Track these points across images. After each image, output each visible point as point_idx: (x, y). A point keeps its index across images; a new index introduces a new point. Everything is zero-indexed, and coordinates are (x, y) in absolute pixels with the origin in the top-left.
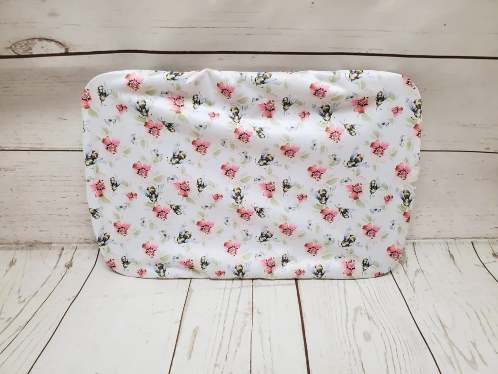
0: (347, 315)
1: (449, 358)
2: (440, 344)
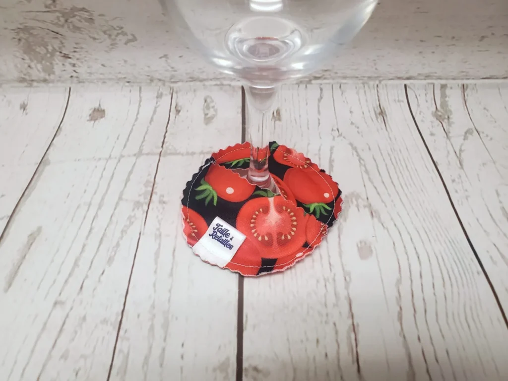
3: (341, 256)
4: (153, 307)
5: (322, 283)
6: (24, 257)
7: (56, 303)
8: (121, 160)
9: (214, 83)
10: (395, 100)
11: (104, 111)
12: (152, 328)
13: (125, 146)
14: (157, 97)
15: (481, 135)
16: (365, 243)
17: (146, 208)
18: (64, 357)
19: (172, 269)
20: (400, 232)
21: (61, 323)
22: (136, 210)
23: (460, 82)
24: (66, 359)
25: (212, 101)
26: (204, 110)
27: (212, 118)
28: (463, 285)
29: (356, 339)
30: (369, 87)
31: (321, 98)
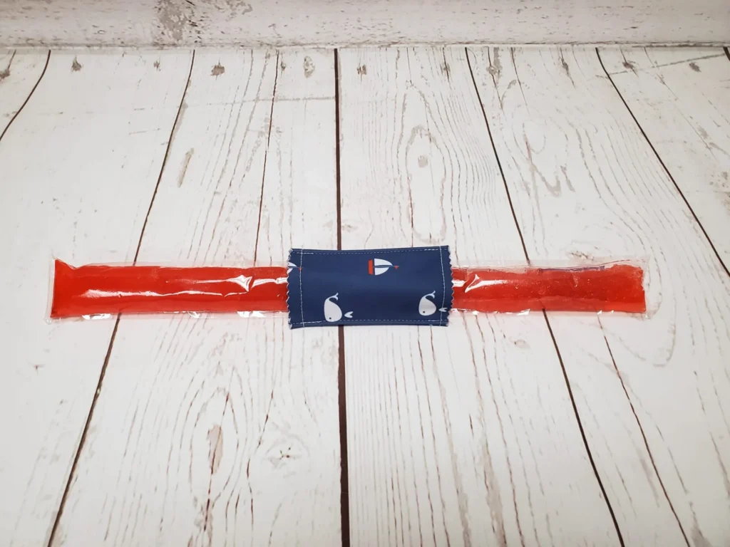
0: (402, 135)
1: (526, 185)
2: (519, 169)
3: (406, 165)
4: (281, 193)
5: (392, 181)
6: (186, 167)
7: (215, 193)
8: (243, 104)
9: (312, 47)
10: (457, 59)
11: (223, 68)
12: (282, 205)
13: (245, 94)
14: (266, 58)
15: (522, 84)
16: (424, 157)
18: (227, 220)
19: (291, 173)
20: (448, 151)
21: (221, 203)
22: (260, 137)
23: (510, 46)
24: (229, 222)
25: (311, 60)
26: (304, 67)
27: (311, 72)
28: (486, 181)
29: (412, 211)
30: (436, 49)
31: (399, 57)
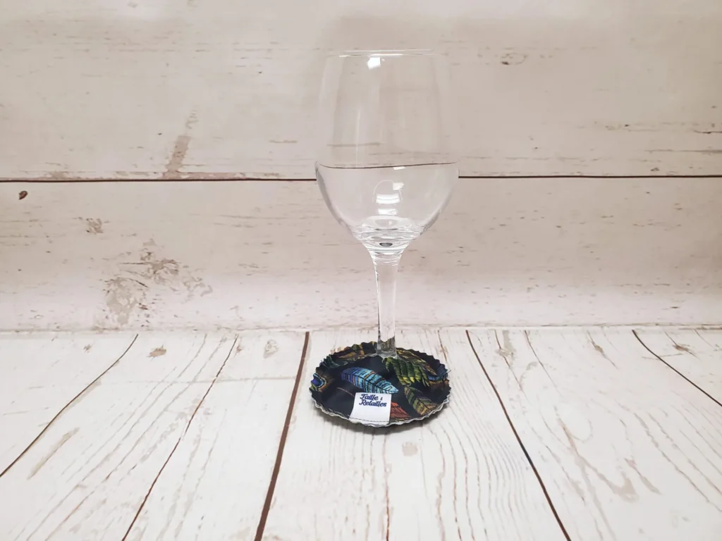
2: (559, 462)
3: (384, 453)
4: (179, 490)
5: (360, 473)
6: (55, 451)
7: (77, 486)
8: (174, 385)
9: (279, 330)
10: (457, 342)
11: (165, 351)
12: (173, 508)
14: (221, 341)
15: (545, 366)
16: (411, 444)
17: (190, 418)
19: (206, 464)
20: (448, 437)
21: (79, 503)
22: (179, 419)
23: (522, 329)
25: (275, 343)
26: (265, 348)
27: (272, 353)
28: (510, 478)
29: (388, 520)
30: (430, 332)
